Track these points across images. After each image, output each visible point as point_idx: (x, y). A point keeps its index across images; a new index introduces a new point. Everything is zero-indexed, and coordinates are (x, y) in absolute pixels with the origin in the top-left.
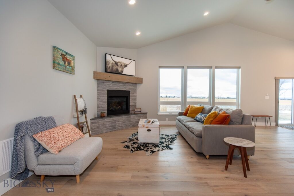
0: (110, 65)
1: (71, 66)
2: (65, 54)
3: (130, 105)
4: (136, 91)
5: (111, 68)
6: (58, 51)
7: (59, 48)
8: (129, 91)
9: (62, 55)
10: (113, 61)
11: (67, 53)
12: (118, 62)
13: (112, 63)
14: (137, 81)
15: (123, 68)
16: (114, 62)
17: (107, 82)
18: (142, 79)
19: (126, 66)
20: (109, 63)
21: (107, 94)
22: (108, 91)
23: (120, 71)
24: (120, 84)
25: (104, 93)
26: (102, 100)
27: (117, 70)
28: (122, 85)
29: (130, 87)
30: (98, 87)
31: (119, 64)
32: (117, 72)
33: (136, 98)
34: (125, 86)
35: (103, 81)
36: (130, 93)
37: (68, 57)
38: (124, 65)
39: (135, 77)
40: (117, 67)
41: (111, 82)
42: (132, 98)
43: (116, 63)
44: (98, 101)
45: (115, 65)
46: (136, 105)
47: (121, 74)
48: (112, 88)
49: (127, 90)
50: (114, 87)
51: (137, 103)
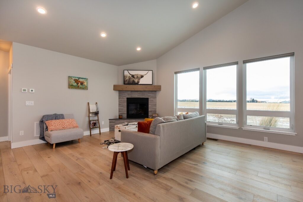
0: (127, 78)
1: (84, 85)
2: (77, 79)
3: (149, 110)
4: (156, 98)
5: (128, 81)
6: (71, 78)
7: (72, 77)
8: (148, 98)
9: (75, 80)
10: (129, 75)
11: (79, 78)
12: (135, 75)
13: (129, 76)
14: (155, 89)
15: (139, 79)
16: (131, 76)
17: (127, 92)
18: (160, 86)
19: (142, 77)
20: (126, 77)
21: (126, 101)
22: (127, 98)
23: (136, 82)
24: (139, 93)
25: (124, 101)
26: (123, 106)
27: (134, 81)
28: (139, 94)
29: (149, 95)
30: (119, 96)
31: (135, 76)
32: (134, 83)
33: (156, 104)
34: (143, 94)
35: (123, 91)
36: (149, 100)
37: (81, 80)
38: (140, 76)
39: (153, 85)
40: (133, 79)
41: (130, 92)
42: (151, 104)
43: (133, 76)
44: (119, 106)
45: (132, 77)
46: (156, 111)
47: (137, 84)
48: (131, 96)
49: (145, 97)
50: (132, 96)
51: (157, 109)
